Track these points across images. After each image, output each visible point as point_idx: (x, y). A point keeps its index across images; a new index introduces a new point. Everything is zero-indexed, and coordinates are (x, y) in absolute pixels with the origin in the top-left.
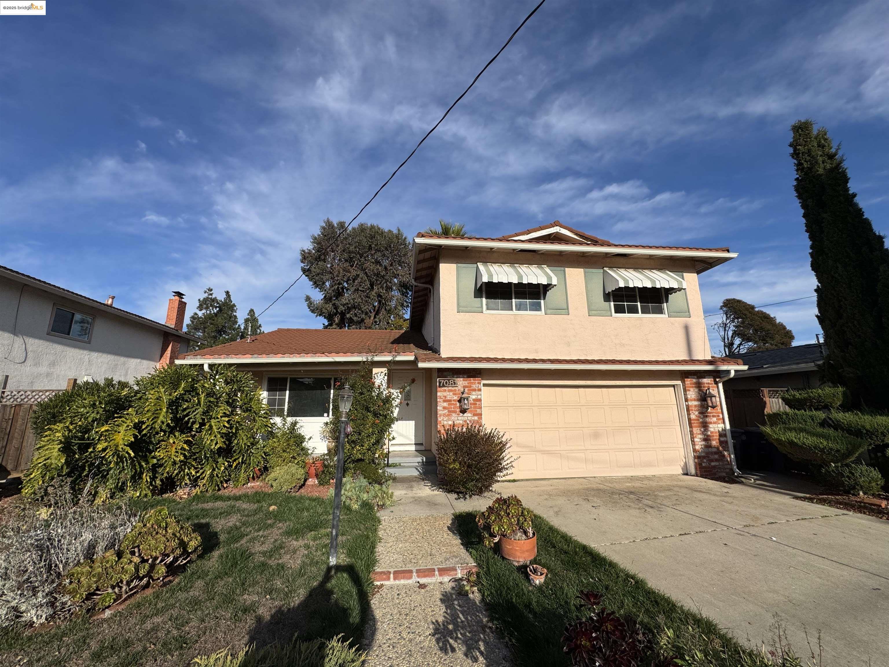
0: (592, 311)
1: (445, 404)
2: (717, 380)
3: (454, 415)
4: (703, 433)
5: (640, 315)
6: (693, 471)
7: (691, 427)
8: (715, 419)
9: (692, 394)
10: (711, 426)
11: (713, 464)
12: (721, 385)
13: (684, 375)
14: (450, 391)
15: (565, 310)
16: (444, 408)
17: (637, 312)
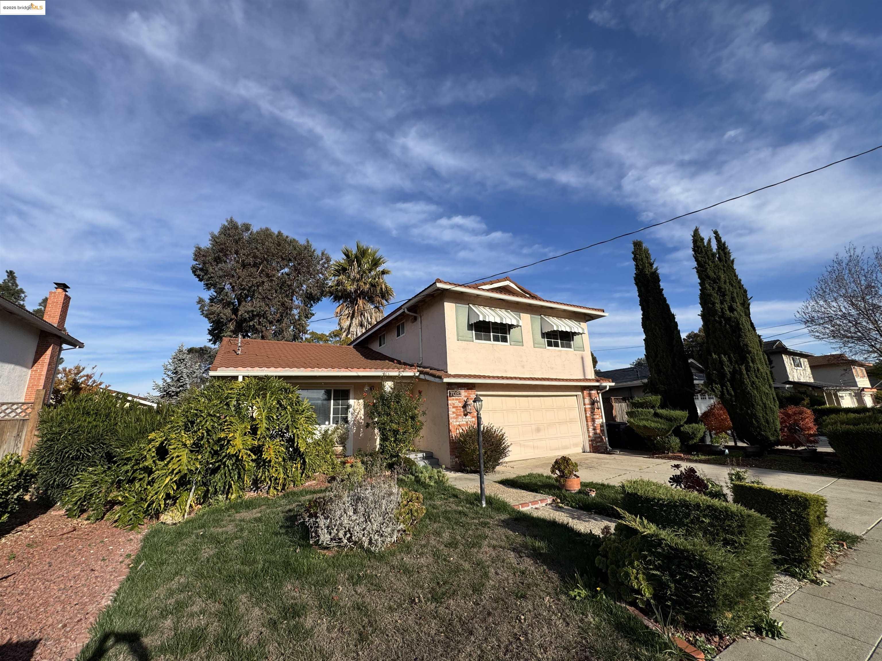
0: (535, 344)
1: (454, 410)
2: (599, 391)
3: (460, 417)
4: (593, 425)
5: (560, 348)
6: (588, 450)
7: (587, 421)
8: (598, 416)
9: (587, 401)
10: (596, 420)
11: (598, 444)
12: (600, 395)
13: (583, 388)
14: (457, 399)
15: (521, 343)
16: (454, 413)
17: (558, 347)
